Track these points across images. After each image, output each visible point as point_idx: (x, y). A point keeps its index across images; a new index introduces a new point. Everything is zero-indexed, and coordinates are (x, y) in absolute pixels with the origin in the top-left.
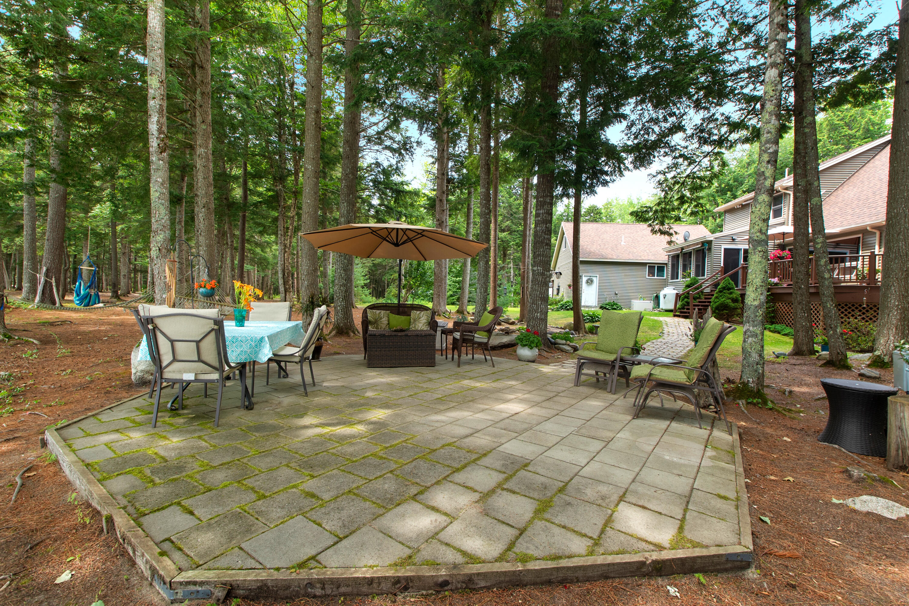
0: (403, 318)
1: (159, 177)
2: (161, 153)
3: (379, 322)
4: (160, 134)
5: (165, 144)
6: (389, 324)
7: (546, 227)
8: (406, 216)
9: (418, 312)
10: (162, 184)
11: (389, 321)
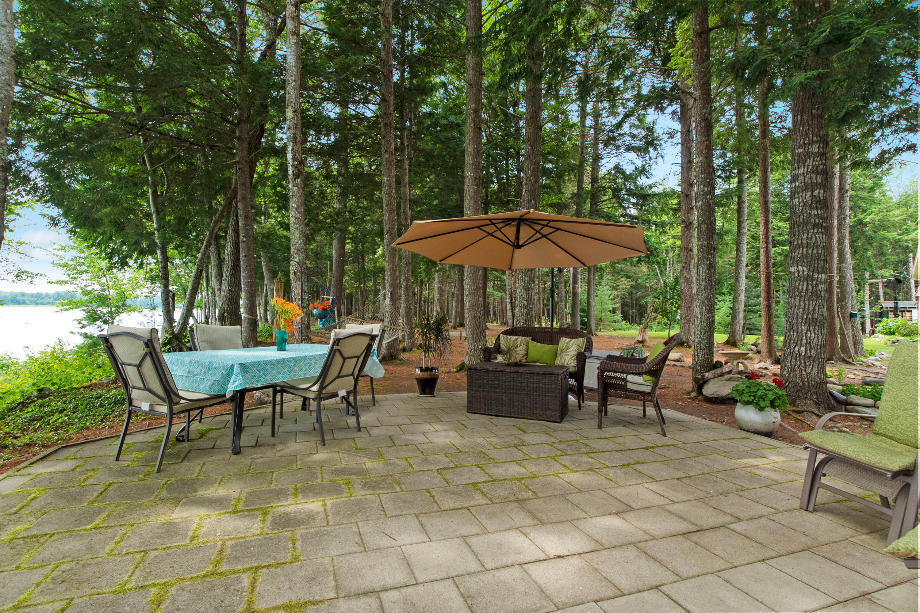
0: (547, 347)
1: (294, 203)
2: (295, 179)
3: (513, 352)
4: (294, 161)
5: (299, 170)
6: (527, 355)
7: (812, 196)
8: (656, 225)
9: (568, 340)
10: (297, 209)
11: (527, 350)
